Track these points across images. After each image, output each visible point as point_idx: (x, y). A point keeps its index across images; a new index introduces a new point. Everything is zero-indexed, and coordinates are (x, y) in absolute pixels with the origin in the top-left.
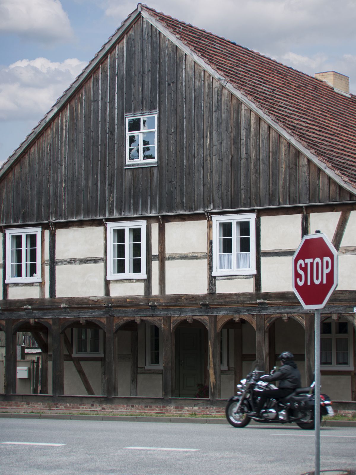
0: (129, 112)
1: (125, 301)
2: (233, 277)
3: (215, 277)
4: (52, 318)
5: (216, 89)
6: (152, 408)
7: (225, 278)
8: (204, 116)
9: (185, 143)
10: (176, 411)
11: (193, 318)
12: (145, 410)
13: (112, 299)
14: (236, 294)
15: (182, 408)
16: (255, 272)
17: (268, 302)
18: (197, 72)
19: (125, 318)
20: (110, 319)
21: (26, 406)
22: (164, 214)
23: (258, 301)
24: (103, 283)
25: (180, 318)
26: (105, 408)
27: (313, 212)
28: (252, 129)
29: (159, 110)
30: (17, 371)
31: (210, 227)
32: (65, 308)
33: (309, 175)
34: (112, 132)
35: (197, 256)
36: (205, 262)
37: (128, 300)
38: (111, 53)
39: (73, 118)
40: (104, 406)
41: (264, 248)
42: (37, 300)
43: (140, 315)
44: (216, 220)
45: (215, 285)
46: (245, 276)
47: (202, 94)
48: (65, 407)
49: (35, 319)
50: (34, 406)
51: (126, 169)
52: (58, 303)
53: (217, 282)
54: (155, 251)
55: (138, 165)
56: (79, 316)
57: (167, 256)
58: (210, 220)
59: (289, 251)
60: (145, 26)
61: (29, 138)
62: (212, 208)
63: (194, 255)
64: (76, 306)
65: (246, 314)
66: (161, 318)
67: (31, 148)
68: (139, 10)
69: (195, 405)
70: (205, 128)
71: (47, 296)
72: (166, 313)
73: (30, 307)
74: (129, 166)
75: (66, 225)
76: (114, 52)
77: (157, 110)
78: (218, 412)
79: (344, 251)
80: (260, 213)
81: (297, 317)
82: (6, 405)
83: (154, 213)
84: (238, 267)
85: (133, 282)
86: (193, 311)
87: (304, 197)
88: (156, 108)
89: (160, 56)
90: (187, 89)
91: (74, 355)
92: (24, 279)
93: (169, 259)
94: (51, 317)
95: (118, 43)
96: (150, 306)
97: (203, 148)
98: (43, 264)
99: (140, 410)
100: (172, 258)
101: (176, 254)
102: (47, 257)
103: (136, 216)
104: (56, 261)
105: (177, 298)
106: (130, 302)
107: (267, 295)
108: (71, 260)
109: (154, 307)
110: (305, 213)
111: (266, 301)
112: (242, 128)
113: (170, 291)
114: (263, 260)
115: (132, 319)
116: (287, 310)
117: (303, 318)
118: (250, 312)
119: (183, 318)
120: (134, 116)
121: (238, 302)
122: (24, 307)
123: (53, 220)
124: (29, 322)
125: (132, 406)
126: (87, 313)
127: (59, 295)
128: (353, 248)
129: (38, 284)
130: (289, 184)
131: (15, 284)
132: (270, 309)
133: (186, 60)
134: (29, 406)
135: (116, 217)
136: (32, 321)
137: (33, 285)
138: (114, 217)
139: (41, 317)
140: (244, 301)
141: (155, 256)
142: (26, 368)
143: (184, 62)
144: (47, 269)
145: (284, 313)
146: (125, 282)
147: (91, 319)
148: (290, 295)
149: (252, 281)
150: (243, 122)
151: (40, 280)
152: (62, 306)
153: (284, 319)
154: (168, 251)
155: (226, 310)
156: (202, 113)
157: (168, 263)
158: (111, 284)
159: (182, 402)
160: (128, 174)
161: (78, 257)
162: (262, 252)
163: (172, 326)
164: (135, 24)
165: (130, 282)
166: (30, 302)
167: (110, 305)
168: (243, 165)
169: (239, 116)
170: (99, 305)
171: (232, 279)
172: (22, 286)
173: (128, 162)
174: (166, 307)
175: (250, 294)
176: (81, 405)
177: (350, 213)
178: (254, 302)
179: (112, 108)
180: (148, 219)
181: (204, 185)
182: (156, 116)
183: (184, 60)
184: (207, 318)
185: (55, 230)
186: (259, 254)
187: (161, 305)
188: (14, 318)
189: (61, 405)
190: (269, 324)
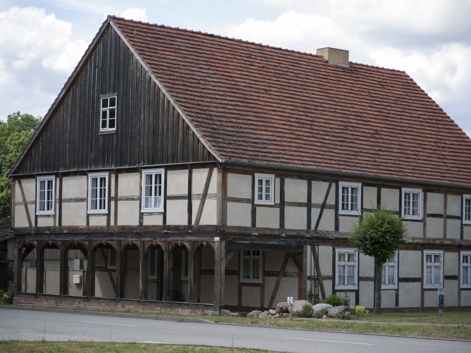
0: (103, 94)
1: (97, 229)
2: (152, 214)
3: (143, 213)
4: (60, 241)
5: (148, 78)
6: (110, 306)
7: (148, 214)
8: (140, 97)
9: (130, 117)
10: (122, 308)
11: (133, 242)
12: (106, 307)
13: (90, 227)
14: (153, 226)
15: (125, 306)
16: (163, 211)
17: (170, 232)
18: (138, 65)
19: (98, 242)
20: (90, 242)
21: (46, 303)
22: (118, 168)
23: (165, 231)
24: (85, 216)
25: (126, 242)
26: (86, 305)
27: (195, 169)
28: (165, 107)
29: (118, 93)
30: (74, 278)
31: (141, 177)
32: (66, 233)
33: (193, 142)
34: (93, 107)
35: (134, 198)
36: (138, 202)
37: (99, 229)
38: (94, 51)
39: (74, 97)
40: (86, 304)
41: (169, 194)
42: (52, 227)
43: (105, 239)
44: (145, 172)
45: (143, 219)
46: (158, 214)
47: (140, 82)
48: (66, 304)
49: (52, 241)
50: (50, 303)
51: (100, 135)
52: (63, 229)
53: (144, 217)
54: (113, 195)
55: (106, 132)
56: (74, 239)
57: (119, 198)
58: (141, 173)
59: (181, 196)
60: (112, 32)
61: (50, 112)
62: (142, 164)
63: (133, 197)
64: (72, 232)
65: (159, 240)
66: (116, 242)
67: (52, 119)
68: (108, 20)
69: (132, 304)
70: (141, 106)
71: (57, 225)
72: (118, 238)
73: (48, 232)
74: (101, 132)
75: (68, 174)
76: (96, 50)
77: (117, 93)
78: (143, 310)
79: (210, 197)
80: (167, 168)
81: (185, 244)
82: (36, 302)
83: (113, 167)
84: (155, 206)
85: (101, 216)
86: (132, 237)
87: (190, 157)
88: (116, 92)
89: (119, 54)
90: (133, 78)
91: (109, 267)
92: (46, 212)
93: (120, 200)
94: (60, 239)
95: (99, 44)
96: (110, 233)
97: (140, 121)
98: (55, 202)
99: (103, 307)
100: (121, 199)
101: (123, 197)
102: (58, 197)
103: (103, 169)
104: (62, 199)
105: (123, 228)
106: (100, 230)
107: (169, 228)
108: (70, 200)
109: (112, 234)
110: (190, 168)
111: (168, 232)
112: (160, 107)
113: (120, 223)
114: (168, 202)
115: (101, 242)
116: (181, 238)
117: (188, 244)
118: (161, 239)
119: (127, 242)
120: (105, 97)
121: (154, 231)
122: (46, 232)
123: (61, 171)
124: (48, 243)
125: (100, 304)
126: (78, 237)
127: (63, 224)
128: (214, 195)
129: (53, 216)
130: (183, 148)
131: (41, 215)
132: (172, 237)
133: (132, 57)
134: (47, 303)
135: (94, 169)
136: (50, 242)
137: (50, 217)
138: (92, 169)
139: (55, 239)
140: (157, 231)
141: (113, 197)
142: (78, 276)
143: (131, 58)
144: (58, 205)
145: (179, 240)
146: (97, 216)
147: (80, 241)
148: (181, 228)
149: (161, 216)
150: (161, 102)
151: (53, 213)
152: (65, 232)
153: (179, 244)
154: (120, 195)
155: (149, 237)
156: (140, 95)
157: (119, 202)
158: (90, 217)
159: (125, 302)
160: (101, 139)
161: (73, 197)
162: (167, 196)
163: (122, 248)
164: (107, 30)
165: (99, 216)
166: (48, 228)
167: (89, 232)
168: (160, 134)
169: (159, 98)
170: (84, 232)
171: (151, 215)
172: (44, 217)
173: (101, 130)
174: (119, 234)
175: (161, 226)
176: (74, 302)
177: (213, 169)
178: (162, 232)
179: (94, 91)
180: (110, 171)
181: (139, 147)
182: (116, 97)
183: (132, 56)
184: (139, 242)
185: (62, 178)
186: (166, 198)
187: (115, 233)
188: (41, 240)
189: (63, 302)
190: (172, 248)
